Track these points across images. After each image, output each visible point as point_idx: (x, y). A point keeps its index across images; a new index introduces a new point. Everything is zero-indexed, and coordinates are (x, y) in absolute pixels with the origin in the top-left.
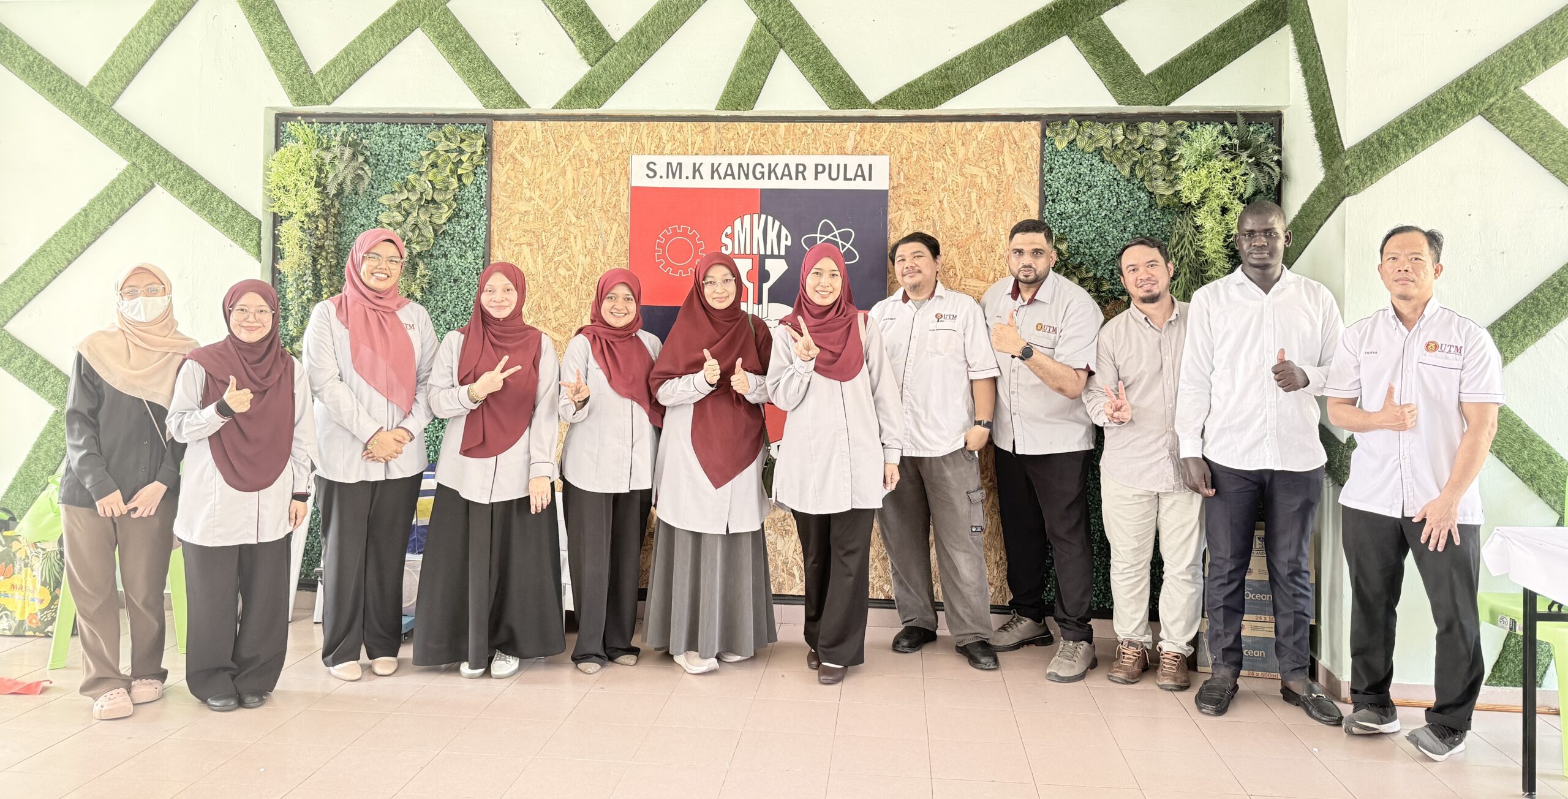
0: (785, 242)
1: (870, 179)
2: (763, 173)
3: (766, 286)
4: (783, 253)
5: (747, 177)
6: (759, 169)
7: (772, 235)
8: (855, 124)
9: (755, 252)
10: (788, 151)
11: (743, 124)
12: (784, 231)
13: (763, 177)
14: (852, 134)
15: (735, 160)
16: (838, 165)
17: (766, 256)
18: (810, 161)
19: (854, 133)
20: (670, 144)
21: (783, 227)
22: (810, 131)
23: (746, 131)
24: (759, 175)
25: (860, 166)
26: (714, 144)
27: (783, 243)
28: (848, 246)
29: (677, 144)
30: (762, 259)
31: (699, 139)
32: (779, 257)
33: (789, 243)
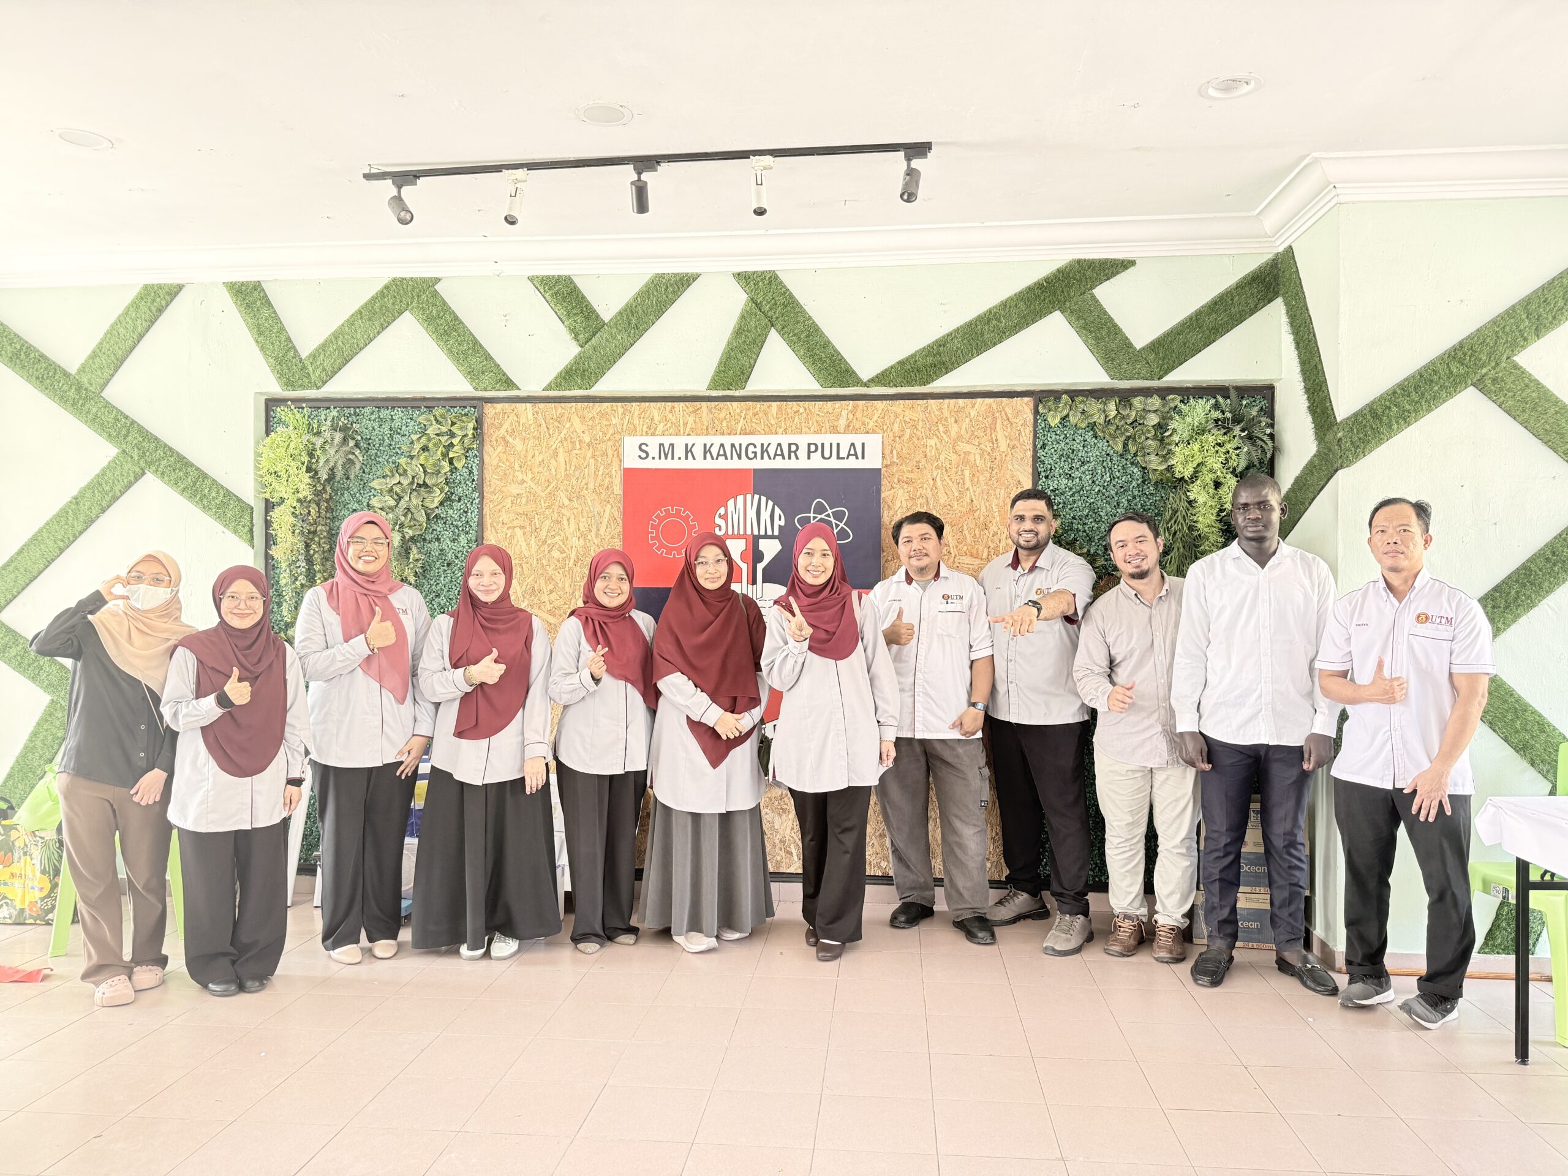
0: (780, 522)
1: (863, 458)
2: (755, 453)
3: (760, 567)
4: (776, 533)
5: (739, 457)
6: (751, 449)
7: (765, 515)
8: (847, 402)
9: (749, 532)
10: (780, 431)
11: (735, 404)
12: (778, 511)
13: (755, 456)
14: (844, 413)
15: (727, 441)
16: (831, 444)
17: (760, 537)
18: (803, 441)
19: (846, 411)
20: (662, 425)
21: (776, 507)
22: (802, 410)
23: (738, 411)
24: (751, 455)
25: (853, 444)
26: (705, 423)
27: (777, 523)
28: (842, 525)
29: (669, 424)
30: (756, 539)
31: (691, 420)
32: (772, 537)
33: (782, 523)
